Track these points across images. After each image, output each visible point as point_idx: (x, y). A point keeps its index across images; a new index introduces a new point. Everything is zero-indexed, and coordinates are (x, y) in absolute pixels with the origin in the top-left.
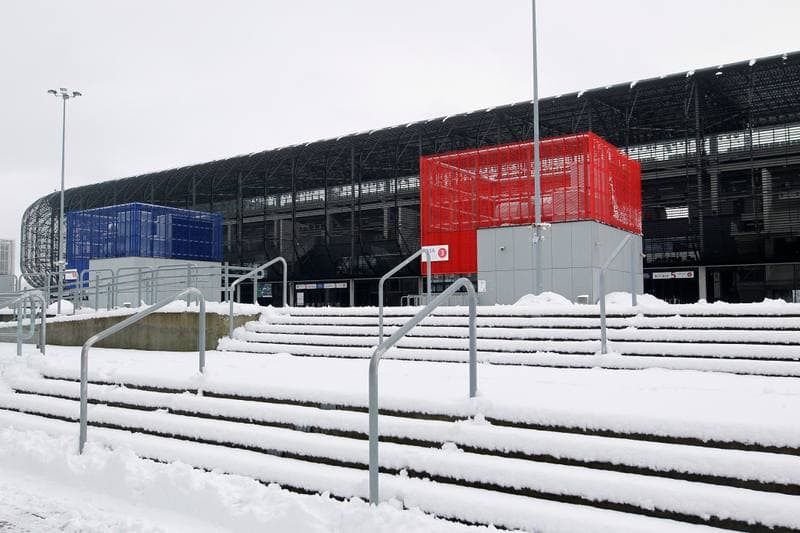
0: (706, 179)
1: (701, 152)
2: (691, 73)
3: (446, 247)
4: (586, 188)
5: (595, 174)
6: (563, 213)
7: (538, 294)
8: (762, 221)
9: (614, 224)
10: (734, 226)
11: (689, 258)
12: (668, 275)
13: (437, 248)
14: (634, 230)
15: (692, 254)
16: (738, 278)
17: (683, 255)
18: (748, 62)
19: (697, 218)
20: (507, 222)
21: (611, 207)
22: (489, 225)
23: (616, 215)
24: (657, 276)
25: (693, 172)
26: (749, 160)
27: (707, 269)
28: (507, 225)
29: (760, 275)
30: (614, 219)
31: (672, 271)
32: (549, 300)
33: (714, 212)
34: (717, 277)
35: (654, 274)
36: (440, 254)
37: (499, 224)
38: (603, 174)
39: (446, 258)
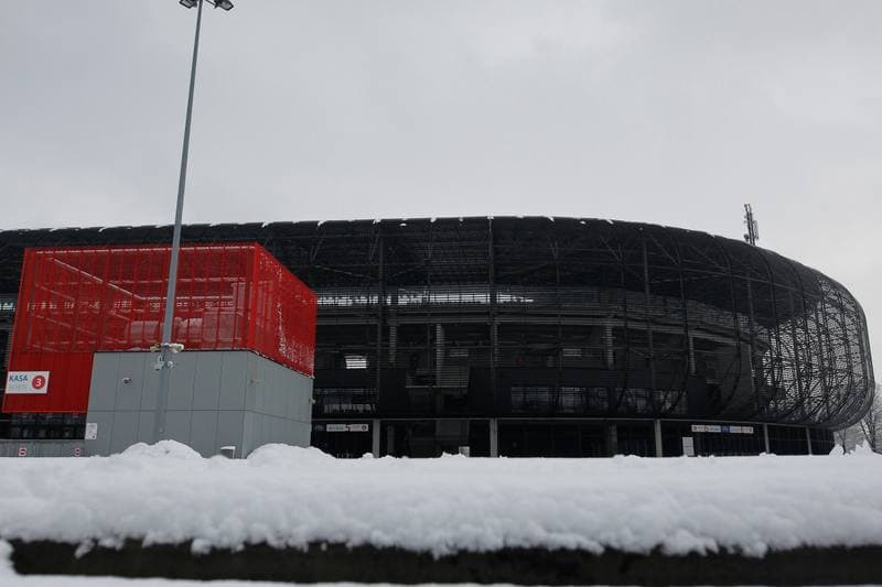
0: (386, 330)
1: (382, 303)
2: (378, 221)
3: (46, 374)
4: (246, 310)
5: (260, 296)
6: (214, 340)
7: (154, 444)
8: (434, 376)
9: (280, 360)
10: (409, 378)
11: (365, 410)
12: (343, 428)
13: (32, 375)
14: (305, 371)
15: (368, 407)
16: (410, 432)
17: (360, 407)
18: (429, 219)
19: (375, 369)
20: (139, 345)
21: (277, 340)
22: (111, 349)
23: (283, 349)
24: (331, 428)
25: (373, 322)
26: (425, 314)
27: (382, 422)
28: (138, 349)
29: (431, 430)
30: (280, 354)
31: (348, 423)
32: (167, 452)
33: (391, 364)
34: (391, 432)
35: (328, 426)
36: (34, 383)
37: (126, 348)
38: (270, 299)
39: (44, 390)
